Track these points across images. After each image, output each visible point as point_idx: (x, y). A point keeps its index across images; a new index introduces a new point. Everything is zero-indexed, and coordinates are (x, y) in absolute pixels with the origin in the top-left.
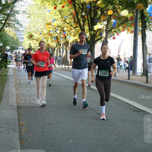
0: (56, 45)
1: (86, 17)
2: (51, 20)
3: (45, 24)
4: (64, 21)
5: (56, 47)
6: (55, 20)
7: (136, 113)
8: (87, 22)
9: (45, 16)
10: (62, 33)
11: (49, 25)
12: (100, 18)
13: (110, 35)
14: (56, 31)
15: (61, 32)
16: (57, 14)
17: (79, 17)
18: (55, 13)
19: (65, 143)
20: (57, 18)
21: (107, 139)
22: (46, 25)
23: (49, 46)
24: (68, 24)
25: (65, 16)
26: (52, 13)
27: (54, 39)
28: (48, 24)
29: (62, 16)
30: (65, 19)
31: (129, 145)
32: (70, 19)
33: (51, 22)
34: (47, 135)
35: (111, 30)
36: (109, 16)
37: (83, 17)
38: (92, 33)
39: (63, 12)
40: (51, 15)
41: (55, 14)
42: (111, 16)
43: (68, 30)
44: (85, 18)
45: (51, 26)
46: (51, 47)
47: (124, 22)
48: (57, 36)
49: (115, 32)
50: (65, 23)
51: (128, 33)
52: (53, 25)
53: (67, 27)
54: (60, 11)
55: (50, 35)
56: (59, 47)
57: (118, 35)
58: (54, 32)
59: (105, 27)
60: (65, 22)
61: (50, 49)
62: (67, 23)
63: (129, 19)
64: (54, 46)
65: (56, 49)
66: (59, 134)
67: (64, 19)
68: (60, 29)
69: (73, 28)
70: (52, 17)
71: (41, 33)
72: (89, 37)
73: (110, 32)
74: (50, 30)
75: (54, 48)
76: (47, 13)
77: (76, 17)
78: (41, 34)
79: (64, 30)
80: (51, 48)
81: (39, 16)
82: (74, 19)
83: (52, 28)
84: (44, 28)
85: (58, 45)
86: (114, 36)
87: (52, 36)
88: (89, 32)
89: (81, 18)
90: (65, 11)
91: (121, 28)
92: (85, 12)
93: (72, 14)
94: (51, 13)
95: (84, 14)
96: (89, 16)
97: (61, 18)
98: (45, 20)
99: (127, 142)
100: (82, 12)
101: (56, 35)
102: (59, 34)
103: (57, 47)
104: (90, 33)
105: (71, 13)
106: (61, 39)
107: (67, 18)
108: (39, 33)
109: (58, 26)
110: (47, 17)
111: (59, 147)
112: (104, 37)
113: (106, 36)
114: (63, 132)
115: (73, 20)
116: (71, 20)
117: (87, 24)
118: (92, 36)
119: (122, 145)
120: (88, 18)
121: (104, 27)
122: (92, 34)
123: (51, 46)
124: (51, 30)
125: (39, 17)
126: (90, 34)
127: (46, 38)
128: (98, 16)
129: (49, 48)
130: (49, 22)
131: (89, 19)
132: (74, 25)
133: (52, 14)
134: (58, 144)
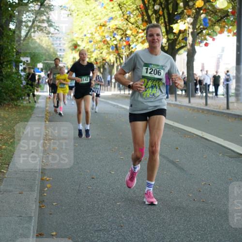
0: (115, 59)
1: (161, 12)
2: (106, 19)
3: (96, 25)
4: (127, 19)
5: (115, 62)
6: (112, 18)
7: (232, 159)
8: (163, 21)
9: (96, 13)
10: (124, 39)
11: (103, 27)
12: (182, 13)
13: (200, 40)
14: (114, 37)
15: (122, 38)
16: (114, 9)
17: (150, 12)
18: (112, 8)
19: (110, 207)
20: (116, 16)
21: (179, 200)
22: (98, 27)
23: (104, 61)
24: (133, 24)
25: (128, 12)
26: (107, 7)
27: (112, 49)
28: (101, 25)
29: (123, 12)
30: (128, 17)
31: (214, 208)
32: (135, 17)
33: (106, 22)
34: (84, 195)
35: (202, 31)
36: (198, 10)
37: (156, 12)
38: (172, 37)
39: (125, 6)
40: (105, 10)
41: (113, 10)
42: (200, 9)
43: (133, 34)
44: (159, 15)
45: (106, 28)
46: (107, 62)
47: (222, 18)
48: (116, 45)
49: (209, 34)
50: (129, 23)
51: (228, 36)
52: (110, 27)
53: (131, 30)
54: (119, 5)
55: (106, 42)
56: (120, 61)
57: (214, 39)
58: (111, 39)
59: (191, 27)
60: (128, 21)
61: (106, 66)
62: (131, 23)
63: (229, 14)
64: (112, 61)
65: (116, 65)
66: (103, 193)
67: (126, 17)
68: (120, 32)
69: (140, 31)
70: (107, 15)
71: (91, 39)
72: (166, 44)
73: (200, 35)
74: (104, 34)
75: (112, 64)
76: (99, 8)
77: (145, 13)
78: (90, 42)
79: (126, 34)
80: (108, 64)
81: (86, 13)
82: (143, 16)
83: (108, 32)
84: (95, 33)
85: (118, 59)
86: (207, 42)
87: (109, 44)
88: (166, 37)
89: (152, 14)
90: (127, 4)
91: (217, 28)
92: (159, 5)
93: (138, 9)
94: (105, 8)
95: (157, 7)
96: (165, 11)
97: (122, 15)
98: (97, 20)
99: (211, 203)
100: (154, 5)
101: (115, 43)
102: (120, 40)
103: (117, 62)
104: (168, 37)
105: (137, 6)
106: (123, 49)
107: (132, 16)
108: (88, 41)
109: (117, 28)
110: (100, 14)
111: (99, 212)
112: (189, 44)
113: (193, 41)
114: (110, 191)
115: (140, 18)
116: (137, 18)
117: (162, 23)
118: (170, 42)
119: (201, 207)
120: (163, 13)
121: (189, 28)
122: (171, 40)
123: (107, 60)
124: (106, 35)
125: (86, 15)
126: (168, 40)
127: (99, 48)
128: (180, 11)
129: (105, 64)
130: (102, 22)
131: (166, 16)
132: (142, 26)
133: (107, 9)
134: (100, 209)
